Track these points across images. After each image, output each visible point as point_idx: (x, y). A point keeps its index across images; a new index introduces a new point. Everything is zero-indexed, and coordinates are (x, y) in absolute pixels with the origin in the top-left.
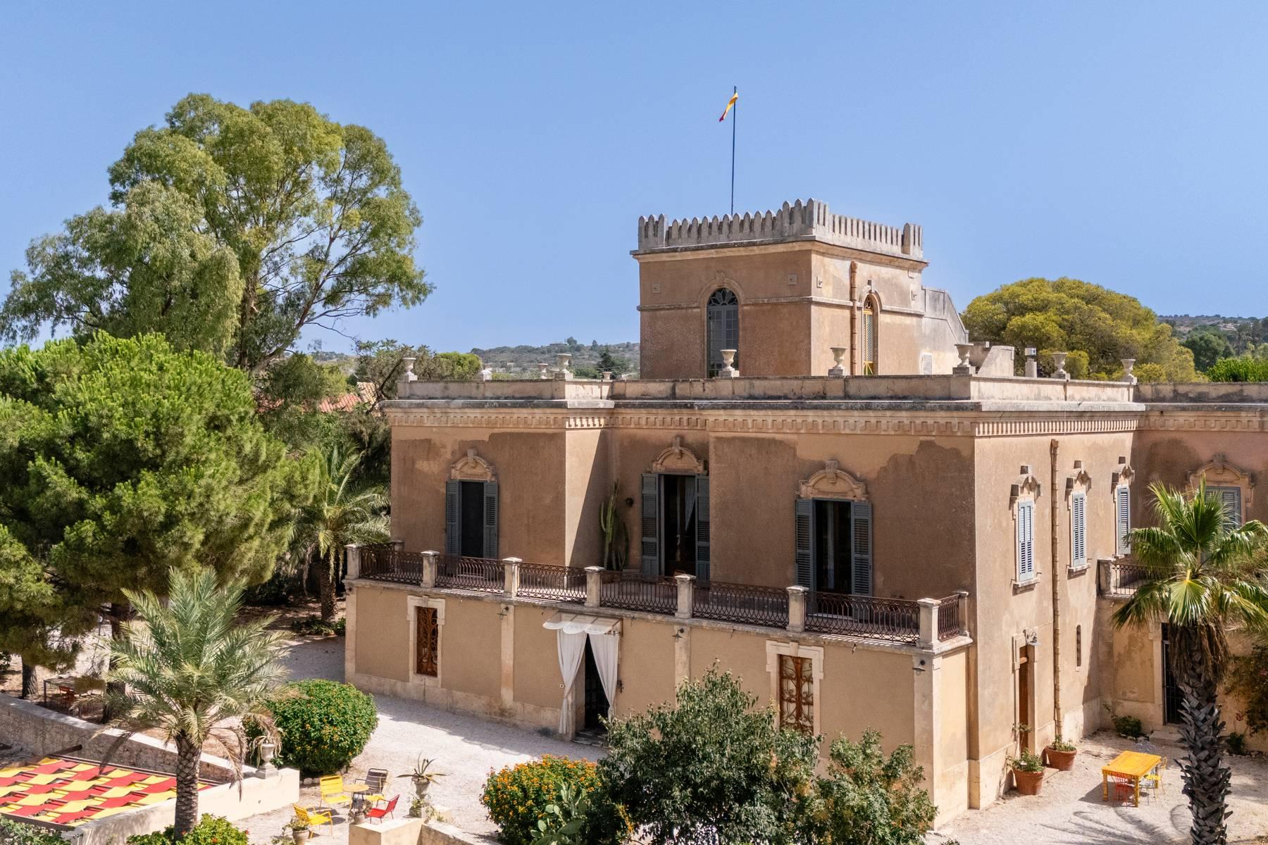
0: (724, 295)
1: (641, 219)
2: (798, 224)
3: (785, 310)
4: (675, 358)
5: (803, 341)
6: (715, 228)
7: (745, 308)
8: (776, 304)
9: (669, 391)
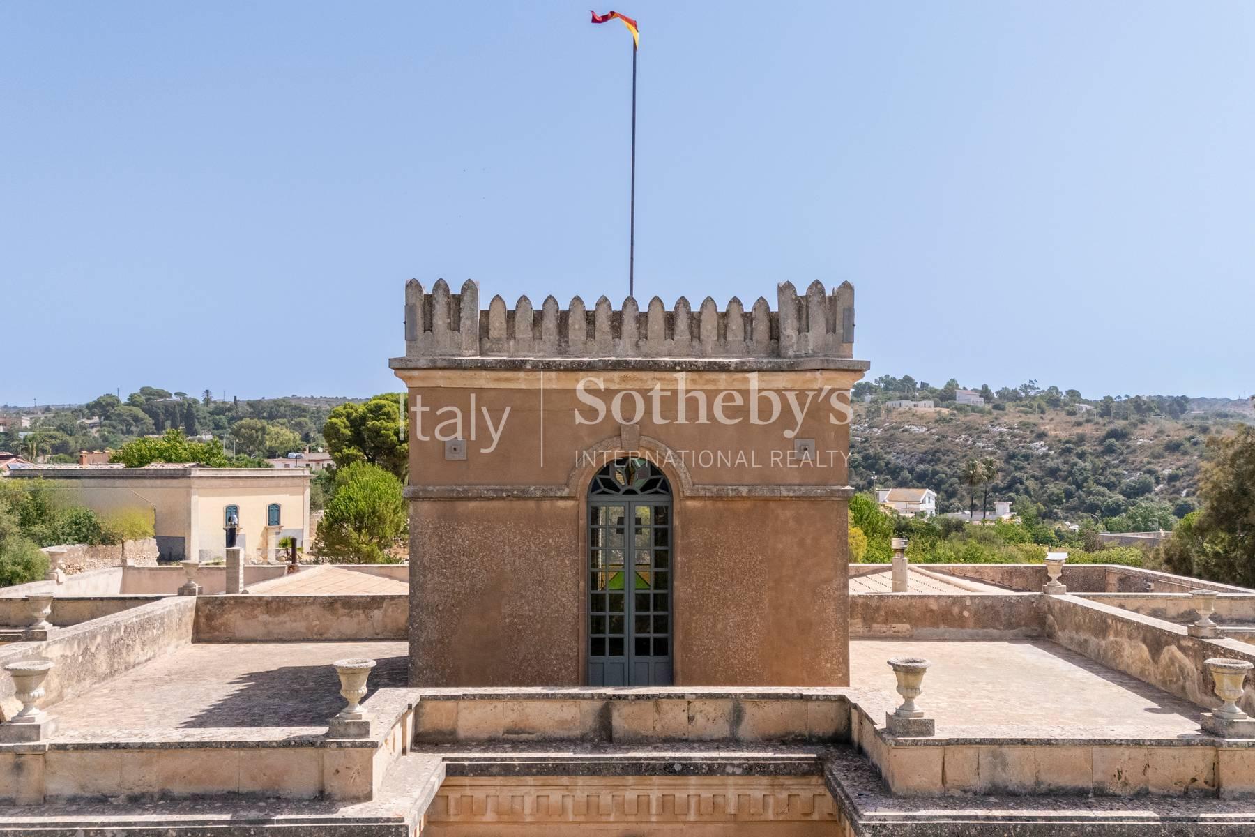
0: (629, 474)
1: (413, 286)
2: (817, 334)
3: (788, 513)
4: (506, 610)
5: (827, 581)
6: (603, 323)
7: (690, 503)
8: (766, 500)
9: (591, 722)
